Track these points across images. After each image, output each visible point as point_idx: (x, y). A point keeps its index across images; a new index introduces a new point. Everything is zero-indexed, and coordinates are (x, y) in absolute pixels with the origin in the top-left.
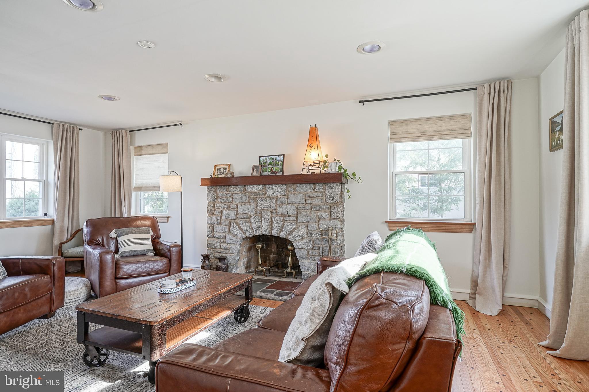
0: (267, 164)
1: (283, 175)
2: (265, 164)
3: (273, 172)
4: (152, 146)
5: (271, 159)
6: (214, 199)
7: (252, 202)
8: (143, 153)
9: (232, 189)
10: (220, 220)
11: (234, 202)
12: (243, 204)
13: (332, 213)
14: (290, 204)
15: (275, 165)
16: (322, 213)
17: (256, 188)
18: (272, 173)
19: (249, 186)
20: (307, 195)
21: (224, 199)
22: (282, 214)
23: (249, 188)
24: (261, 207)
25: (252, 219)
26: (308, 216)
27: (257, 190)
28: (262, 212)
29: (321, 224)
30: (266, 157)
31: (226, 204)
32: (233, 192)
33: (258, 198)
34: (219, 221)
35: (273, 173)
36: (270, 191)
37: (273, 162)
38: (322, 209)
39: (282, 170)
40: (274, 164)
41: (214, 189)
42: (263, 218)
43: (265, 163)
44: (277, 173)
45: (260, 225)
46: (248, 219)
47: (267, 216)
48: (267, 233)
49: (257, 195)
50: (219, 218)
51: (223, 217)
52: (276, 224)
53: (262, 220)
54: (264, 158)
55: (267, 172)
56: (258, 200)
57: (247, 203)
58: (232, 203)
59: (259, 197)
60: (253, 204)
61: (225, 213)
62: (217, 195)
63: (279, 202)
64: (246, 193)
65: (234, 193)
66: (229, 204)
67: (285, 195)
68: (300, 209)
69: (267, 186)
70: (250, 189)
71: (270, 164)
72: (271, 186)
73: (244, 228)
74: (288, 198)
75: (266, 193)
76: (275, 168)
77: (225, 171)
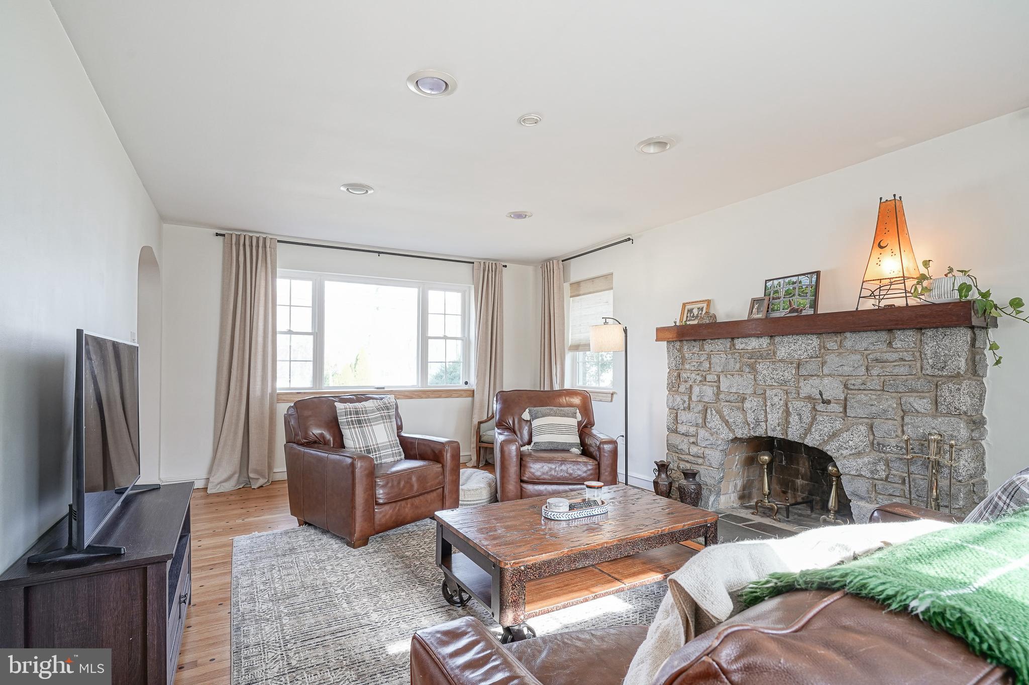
0: (782, 294)
1: (816, 315)
2: (776, 295)
3: (793, 310)
4: (592, 279)
5: (789, 283)
6: (679, 364)
7: (747, 370)
8: (581, 292)
9: (709, 346)
10: (688, 403)
11: (712, 369)
12: (730, 374)
13: (941, 399)
14: (830, 375)
15: (799, 295)
16: (911, 400)
17: (754, 344)
18: (790, 312)
19: (740, 340)
20: (871, 356)
21: (695, 364)
22: (809, 398)
23: (740, 344)
24: (765, 382)
25: (747, 405)
26: (872, 405)
27: (757, 347)
28: (768, 392)
29: (908, 424)
30: (780, 280)
31: (698, 374)
32: (712, 351)
33: (759, 363)
34: (686, 405)
35: (793, 312)
36: (783, 348)
37: (794, 288)
38: (912, 391)
39: (814, 304)
40: (797, 293)
41: (678, 347)
42: (769, 404)
43: (776, 292)
44: (801, 310)
45: (762, 417)
46: (740, 404)
47: (776, 399)
48: (778, 434)
49: (757, 356)
50: (686, 398)
51: (694, 398)
52: (797, 417)
53: (766, 406)
54: (776, 282)
55: (781, 310)
56: (759, 367)
57: (738, 373)
58: (708, 372)
59: (761, 361)
60: (749, 375)
61: (696, 390)
62: (683, 358)
63: (803, 372)
64: (734, 353)
65: (714, 353)
66: (704, 374)
67: (817, 357)
68: (852, 387)
69: (777, 339)
70: (743, 345)
71: (788, 293)
72: (786, 339)
73: (732, 420)
74: (823, 364)
75: (775, 353)
76: (797, 301)
77: (700, 312)
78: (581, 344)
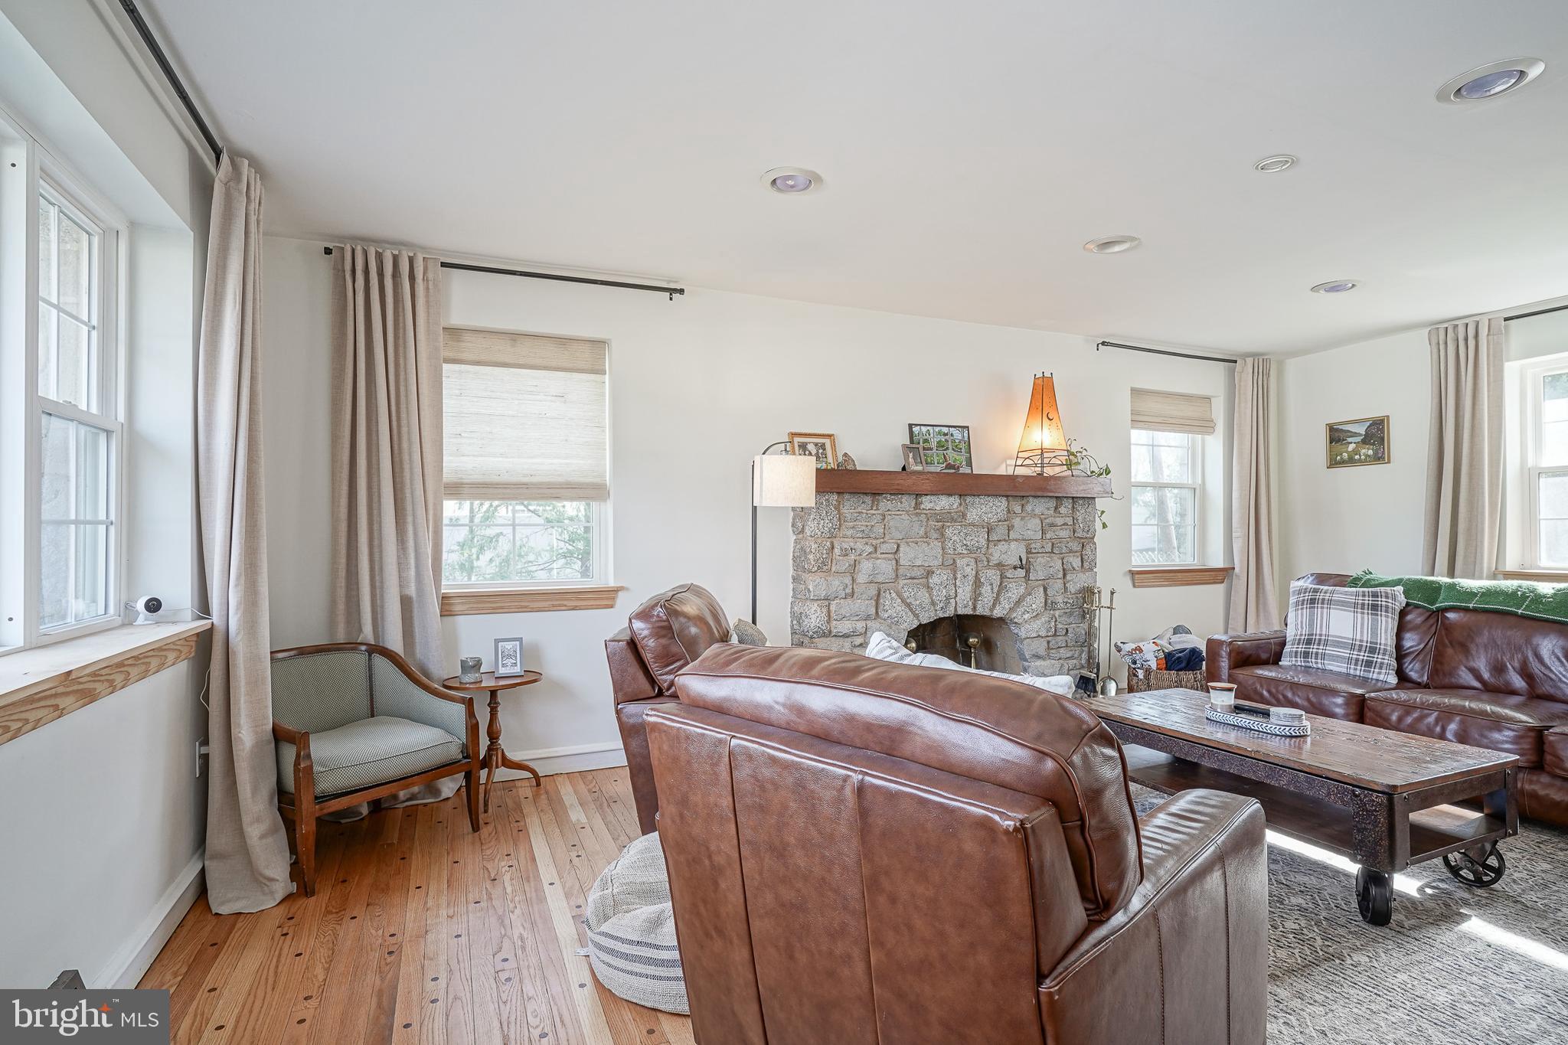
0: (934, 445)
1: (972, 476)
2: (927, 445)
3: (949, 466)
4: (514, 336)
5: (939, 433)
6: (835, 529)
7: (936, 536)
8: (465, 356)
9: (885, 504)
10: (851, 587)
11: (887, 537)
12: (913, 542)
13: (1086, 557)
14: (1016, 540)
15: (953, 449)
16: (1071, 559)
17: (944, 503)
18: (946, 468)
19: (928, 497)
20: (1047, 521)
21: (864, 528)
22: (1000, 565)
23: (927, 503)
24: (955, 550)
25: (934, 580)
26: (1050, 567)
27: (947, 507)
28: (958, 561)
29: (1069, 582)
30: (929, 428)
31: (867, 544)
32: (889, 510)
33: (949, 527)
34: (848, 590)
35: (949, 469)
36: (975, 510)
37: (946, 441)
38: (1071, 551)
39: (969, 464)
40: (950, 447)
41: (835, 502)
42: (959, 576)
43: (926, 441)
44: (958, 467)
45: (952, 593)
46: (924, 580)
47: (968, 570)
48: (969, 611)
49: (944, 519)
50: (848, 580)
51: (862, 578)
52: (989, 587)
53: (956, 579)
54: (924, 429)
55: (936, 464)
56: (948, 532)
57: (922, 539)
58: (882, 540)
59: (949, 524)
60: (936, 542)
61: (866, 566)
62: (841, 518)
63: (994, 537)
64: (920, 514)
65: (890, 513)
67: (1005, 521)
68: (1034, 551)
69: (969, 499)
70: (932, 505)
71: (940, 445)
72: (977, 500)
73: (918, 602)
74: (1010, 528)
75: (964, 516)
76: (952, 455)
77: (821, 451)
78: (465, 481)
